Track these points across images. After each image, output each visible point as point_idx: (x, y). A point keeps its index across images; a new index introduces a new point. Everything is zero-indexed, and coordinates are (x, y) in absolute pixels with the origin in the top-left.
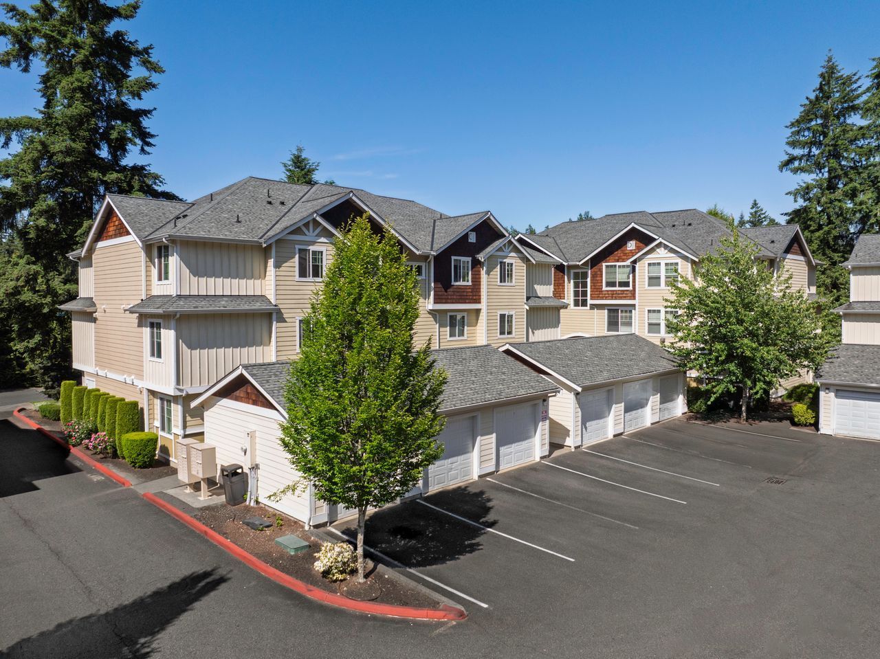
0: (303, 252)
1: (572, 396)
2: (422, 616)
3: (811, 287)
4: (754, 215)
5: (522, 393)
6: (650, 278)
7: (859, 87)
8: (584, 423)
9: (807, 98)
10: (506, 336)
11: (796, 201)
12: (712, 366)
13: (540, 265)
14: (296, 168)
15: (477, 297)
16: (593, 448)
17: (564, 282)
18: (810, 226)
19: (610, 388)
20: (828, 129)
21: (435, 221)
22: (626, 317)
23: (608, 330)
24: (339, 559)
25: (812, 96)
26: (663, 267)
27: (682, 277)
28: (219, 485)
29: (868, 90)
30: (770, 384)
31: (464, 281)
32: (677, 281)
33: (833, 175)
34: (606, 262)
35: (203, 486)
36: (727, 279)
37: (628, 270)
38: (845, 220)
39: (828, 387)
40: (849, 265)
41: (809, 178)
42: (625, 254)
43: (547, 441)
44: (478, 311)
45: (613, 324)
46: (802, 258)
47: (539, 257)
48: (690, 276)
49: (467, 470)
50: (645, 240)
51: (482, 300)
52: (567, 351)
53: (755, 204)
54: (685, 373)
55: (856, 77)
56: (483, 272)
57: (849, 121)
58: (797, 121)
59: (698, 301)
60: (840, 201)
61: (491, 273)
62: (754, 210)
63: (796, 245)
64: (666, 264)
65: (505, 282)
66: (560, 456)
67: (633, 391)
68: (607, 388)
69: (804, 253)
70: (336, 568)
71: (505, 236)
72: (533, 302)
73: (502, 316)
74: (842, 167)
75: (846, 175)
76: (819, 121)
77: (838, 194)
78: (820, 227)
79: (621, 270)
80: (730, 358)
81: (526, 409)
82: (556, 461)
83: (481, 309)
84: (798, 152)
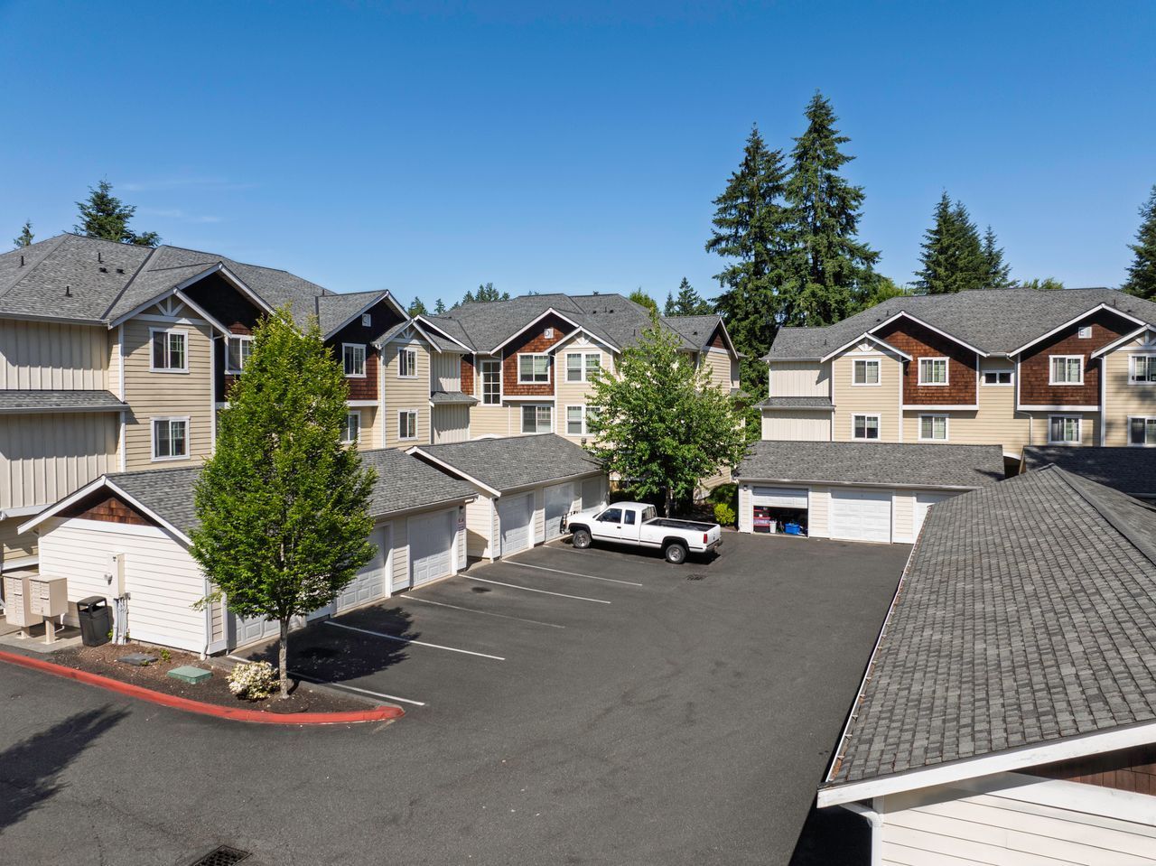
0: (159, 337)
1: (490, 502)
2: (358, 718)
3: (735, 382)
4: (684, 295)
5: (438, 499)
6: (570, 371)
7: (783, 166)
8: (503, 532)
9: (733, 174)
10: (408, 438)
11: (722, 286)
12: (635, 467)
13: (446, 354)
14: (98, 212)
15: (373, 393)
16: (514, 558)
17: (472, 375)
18: (737, 314)
19: (530, 492)
20: (754, 209)
21: (317, 298)
22: (544, 416)
23: (524, 431)
24: (258, 678)
25: (738, 173)
26: (583, 359)
27: (603, 371)
28: (63, 627)
29: (792, 170)
30: (691, 483)
31: (357, 372)
32: (599, 375)
33: (759, 260)
34: (521, 352)
35: (49, 627)
36: (649, 374)
37: (545, 361)
38: (770, 308)
39: (745, 484)
40: (767, 359)
41: (736, 261)
42: (542, 343)
43: (464, 553)
44: (374, 409)
45: (529, 423)
46: (725, 351)
47: (446, 345)
48: (612, 370)
49: (378, 586)
50: (565, 328)
51: (379, 396)
52: (482, 454)
53: (685, 283)
54: (608, 475)
55: (780, 156)
56: (380, 362)
57: (774, 202)
58: (724, 197)
59: (620, 397)
60: (765, 288)
61: (390, 364)
62: (684, 289)
63: (718, 337)
64: (587, 356)
65: (406, 374)
66: (478, 569)
67: (554, 497)
68: (527, 493)
69: (727, 346)
70: (255, 687)
71: (405, 320)
72: (439, 398)
73: (403, 415)
74: (767, 249)
75: (772, 260)
76: (746, 200)
77: (764, 280)
78: (746, 317)
79: (539, 361)
80: (653, 458)
81: (441, 518)
82: (475, 573)
83: (377, 407)
84: (725, 231)
